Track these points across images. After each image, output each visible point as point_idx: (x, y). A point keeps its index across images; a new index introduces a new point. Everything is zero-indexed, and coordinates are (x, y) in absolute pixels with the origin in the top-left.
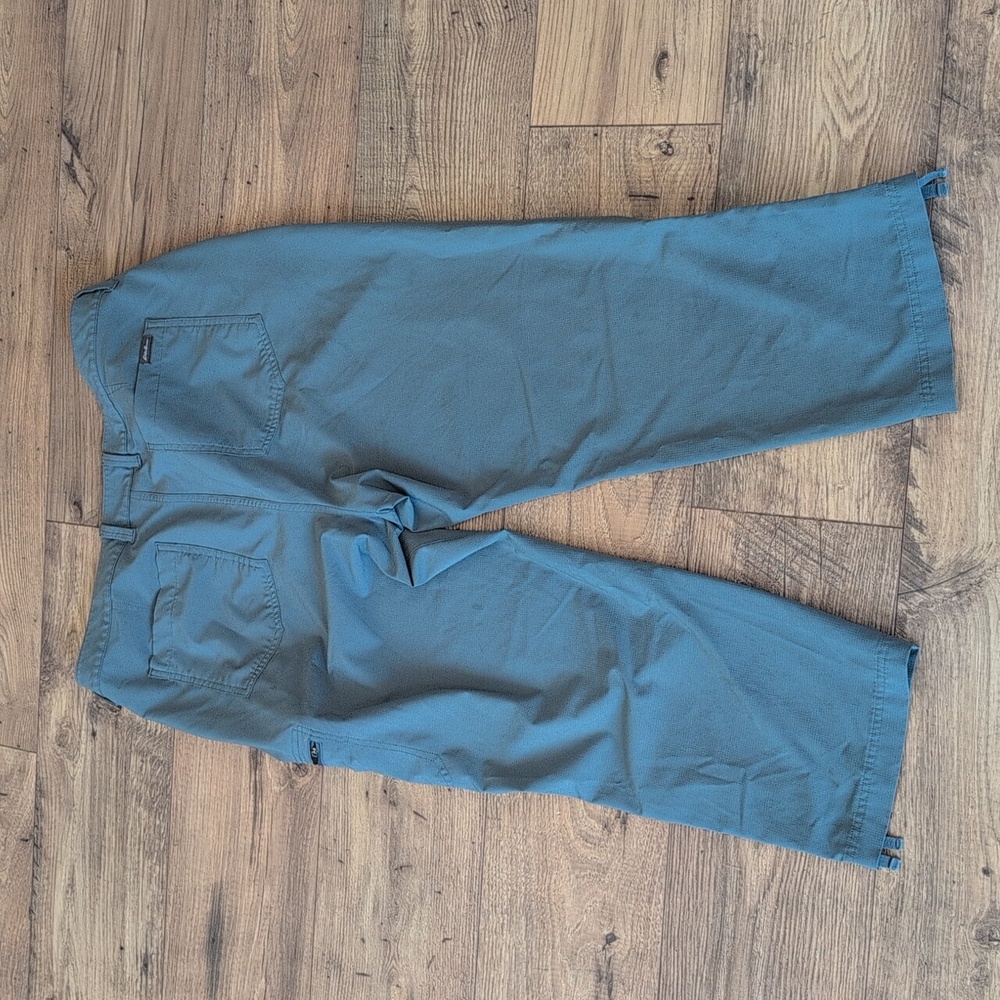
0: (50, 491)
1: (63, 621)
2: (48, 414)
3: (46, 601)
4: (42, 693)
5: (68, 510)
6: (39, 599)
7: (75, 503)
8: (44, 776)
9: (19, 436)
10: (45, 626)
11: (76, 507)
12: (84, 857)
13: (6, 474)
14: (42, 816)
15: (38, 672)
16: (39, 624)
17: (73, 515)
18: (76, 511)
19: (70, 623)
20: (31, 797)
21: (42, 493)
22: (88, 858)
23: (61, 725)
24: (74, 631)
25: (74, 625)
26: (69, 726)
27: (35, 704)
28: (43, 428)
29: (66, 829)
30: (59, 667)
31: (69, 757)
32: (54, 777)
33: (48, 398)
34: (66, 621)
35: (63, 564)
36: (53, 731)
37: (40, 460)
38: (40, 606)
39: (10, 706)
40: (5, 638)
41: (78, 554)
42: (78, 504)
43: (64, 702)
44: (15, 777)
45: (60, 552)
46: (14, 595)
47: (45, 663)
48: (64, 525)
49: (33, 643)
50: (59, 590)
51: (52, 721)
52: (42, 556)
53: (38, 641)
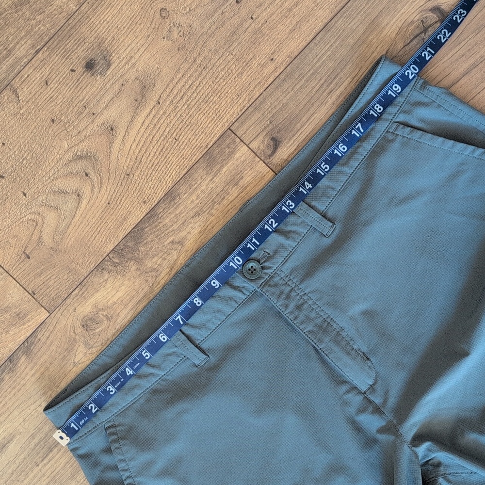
0: (254, 106)
1: (175, 227)
2: (309, 39)
3: (170, 196)
4: (100, 267)
5: (261, 138)
6: (166, 189)
7: (273, 139)
8: (43, 339)
9: (258, 31)
10: (151, 215)
11: (272, 143)
12: (33, 436)
13: (217, 51)
14: (12, 370)
15: (111, 247)
16: (146, 209)
17: (262, 147)
18: (268, 146)
19: (183, 234)
20: (12, 346)
21: (244, 101)
22: (36, 440)
23: (100, 310)
24: (181, 243)
25: (185, 238)
26: (109, 319)
27: (85, 273)
28: (294, 46)
29: (32, 400)
30: (139, 261)
31: (86, 343)
32: (54, 347)
33: (320, 26)
34: (179, 229)
35: (217, 180)
36: (86, 309)
37: (267, 71)
38: (161, 194)
39: (52, 252)
40: (96, 190)
41: (241, 183)
42: (276, 143)
43: (120, 294)
44: (7, 316)
45: (222, 166)
46: (138, 162)
47: (126, 246)
48: (245, 148)
49: (125, 218)
50: (194, 197)
51: (92, 300)
52: (199, 155)
53: (133, 221)
